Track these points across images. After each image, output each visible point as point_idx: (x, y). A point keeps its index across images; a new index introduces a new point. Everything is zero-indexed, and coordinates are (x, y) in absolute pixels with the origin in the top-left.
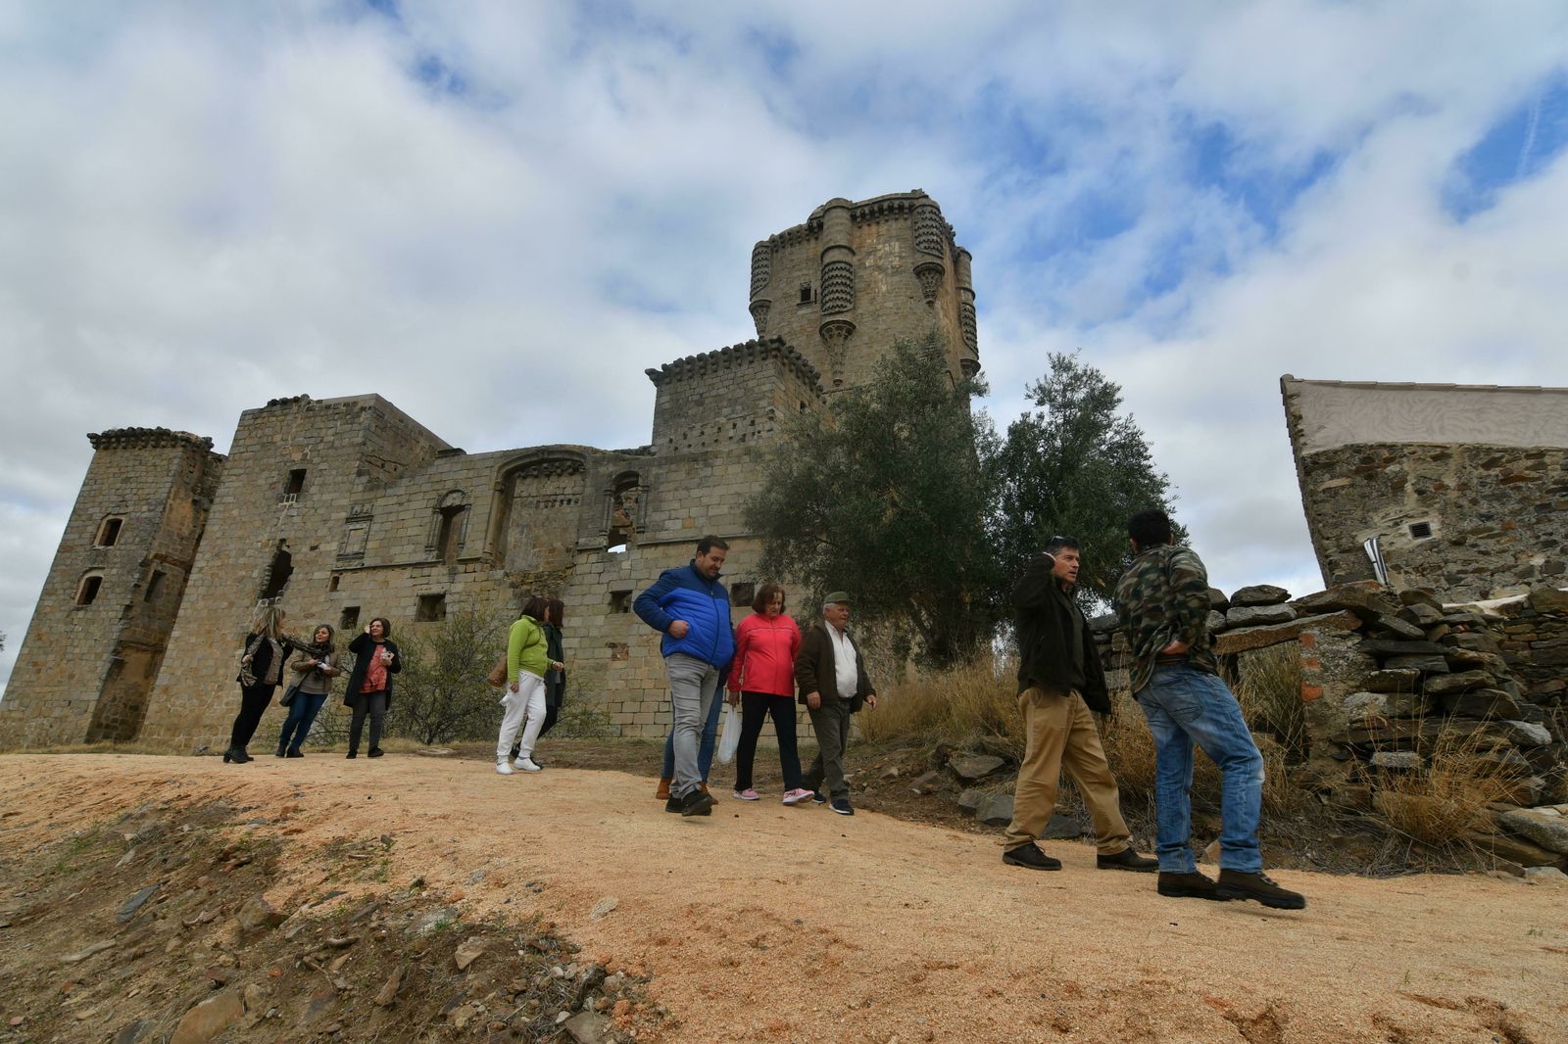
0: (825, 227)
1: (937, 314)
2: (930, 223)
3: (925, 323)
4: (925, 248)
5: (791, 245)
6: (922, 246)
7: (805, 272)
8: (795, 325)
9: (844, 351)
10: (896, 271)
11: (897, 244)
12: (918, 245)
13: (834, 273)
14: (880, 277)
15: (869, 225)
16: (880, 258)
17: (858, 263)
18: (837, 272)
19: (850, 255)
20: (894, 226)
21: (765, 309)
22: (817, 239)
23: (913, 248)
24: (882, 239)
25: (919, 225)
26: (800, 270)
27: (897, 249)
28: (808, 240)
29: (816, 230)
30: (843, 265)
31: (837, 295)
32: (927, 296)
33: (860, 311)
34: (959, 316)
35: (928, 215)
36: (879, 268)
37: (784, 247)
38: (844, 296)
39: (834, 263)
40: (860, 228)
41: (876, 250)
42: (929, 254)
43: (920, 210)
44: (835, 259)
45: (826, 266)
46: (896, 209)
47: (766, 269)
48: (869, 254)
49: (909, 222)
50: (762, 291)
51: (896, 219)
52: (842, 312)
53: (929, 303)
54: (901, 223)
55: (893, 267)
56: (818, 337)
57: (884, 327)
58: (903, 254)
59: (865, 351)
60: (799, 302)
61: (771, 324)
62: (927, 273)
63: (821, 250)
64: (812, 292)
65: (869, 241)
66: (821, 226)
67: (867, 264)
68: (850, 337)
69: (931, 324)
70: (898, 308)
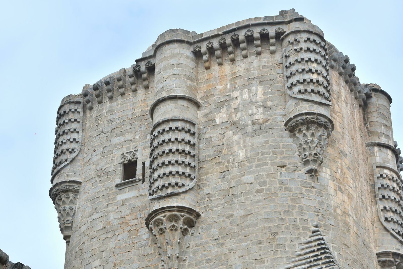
0: (156, 71)
1: (325, 187)
2: (306, 56)
3: (305, 202)
4: (300, 91)
5: (111, 98)
6: (296, 89)
7: (129, 136)
8: (112, 217)
9: (182, 252)
10: (260, 128)
11: (260, 89)
12: (290, 88)
13: (166, 137)
14: (236, 138)
15: (220, 64)
16: (236, 110)
17: (203, 120)
18: (171, 136)
19: (192, 108)
20: (256, 64)
21: (71, 194)
22: (147, 87)
23: (284, 94)
24: (239, 83)
25: (291, 59)
26: (122, 134)
27: (260, 97)
28: (135, 91)
29: (145, 76)
30: (180, 125)
31: (170, 168)
32: (306, 162)
33: (206, 190)
34: (373, 186)
35: (304, 46)
36: (234, 125)
37: (100, 103)
38: (180, 169)
39: (168, 121)
40: (208, 68)
41: (230, 100)
42: (305, 100)
43: (291, 38)
44: (167, 117)
45: (155, 127)
46: (257, 39)
47: (75, 136)
48: (220, 105)
49: (278, 57)
50: (68, 167)
51: (259, 54)
52: (177, 194)
53: (310, 172)
54: (266, 58)
55: (254, 123)
56: (144, 233)
57: (242, 212)
58: (270, 103)
59: (214, 250)
60: (119, 181)
61: (80, 215)
62: (304, 128)
63: (151, 102)
64: (139, 167)
65: (220, 87)
66: (151, 69)
67: (218, 121)
68: (191, 231)
69: (315, 204)
70: (263, 183)
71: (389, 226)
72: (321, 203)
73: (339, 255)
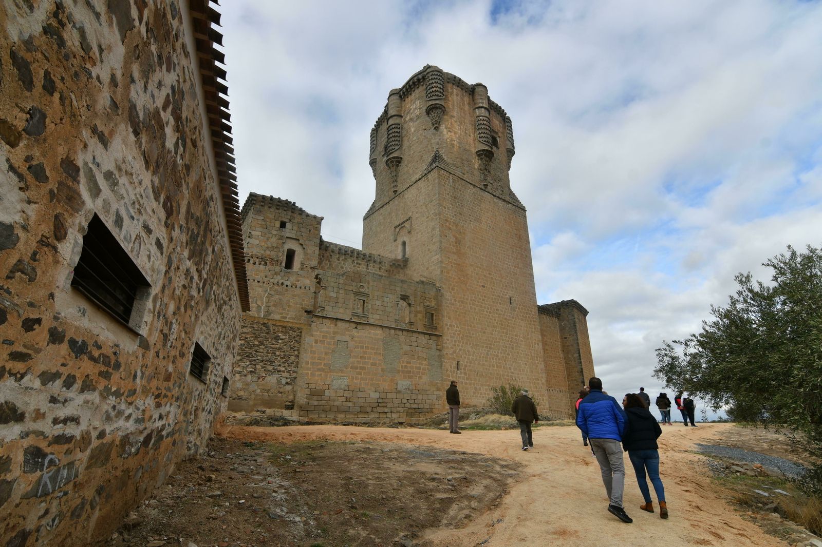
1: (441, 132)
2: (431, 82)
3: (433, 141)
4: (429, 97)
9: (398, 173)
10: (418, 117)
11: (418, 102)
12: (426, 97)
14: (412, 124)
15: (407, 98)
16: (412, 113)
17: (402, 122)
19: (399, 118)
20: (417, 93)
24: (412, 102)
25: (427, 85)
27: (418, 105)
32: (433, 125)
33: (403, 148)
35: (430, 78)
36: (411, 120)
38: (396, 142)
40: (402, 101)
41: (410, 110)
42: (431, 100)
48: (407, 114)
49: (423, 86)
51: (417, 88)
53: (435, 128)
54: (420, 89)
58: (421, 106)
62: (433, 111)
65: (408, 106)
67: (406, 120)
68: (399, 165)
69: (437, 140)
70: (419, 139)
71: (481, 140)
72: (440, 139)
73: (448, 157)
